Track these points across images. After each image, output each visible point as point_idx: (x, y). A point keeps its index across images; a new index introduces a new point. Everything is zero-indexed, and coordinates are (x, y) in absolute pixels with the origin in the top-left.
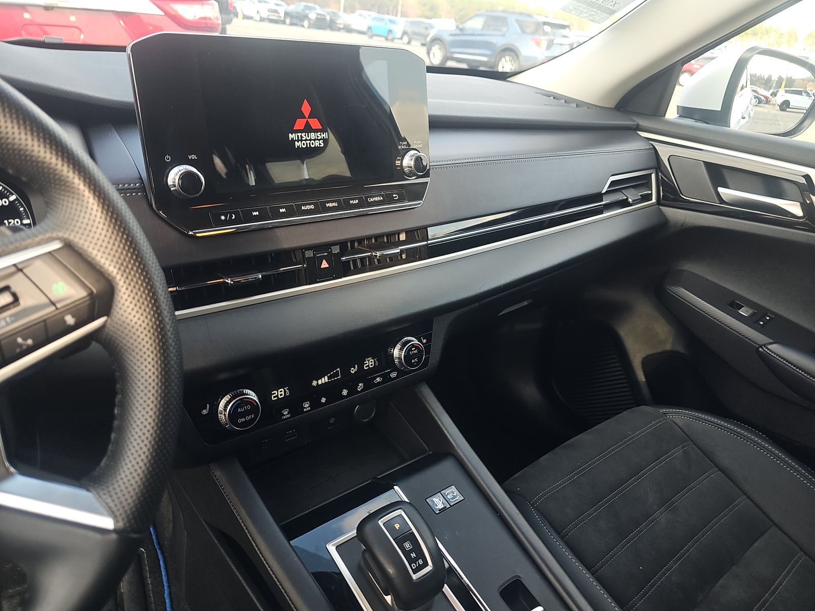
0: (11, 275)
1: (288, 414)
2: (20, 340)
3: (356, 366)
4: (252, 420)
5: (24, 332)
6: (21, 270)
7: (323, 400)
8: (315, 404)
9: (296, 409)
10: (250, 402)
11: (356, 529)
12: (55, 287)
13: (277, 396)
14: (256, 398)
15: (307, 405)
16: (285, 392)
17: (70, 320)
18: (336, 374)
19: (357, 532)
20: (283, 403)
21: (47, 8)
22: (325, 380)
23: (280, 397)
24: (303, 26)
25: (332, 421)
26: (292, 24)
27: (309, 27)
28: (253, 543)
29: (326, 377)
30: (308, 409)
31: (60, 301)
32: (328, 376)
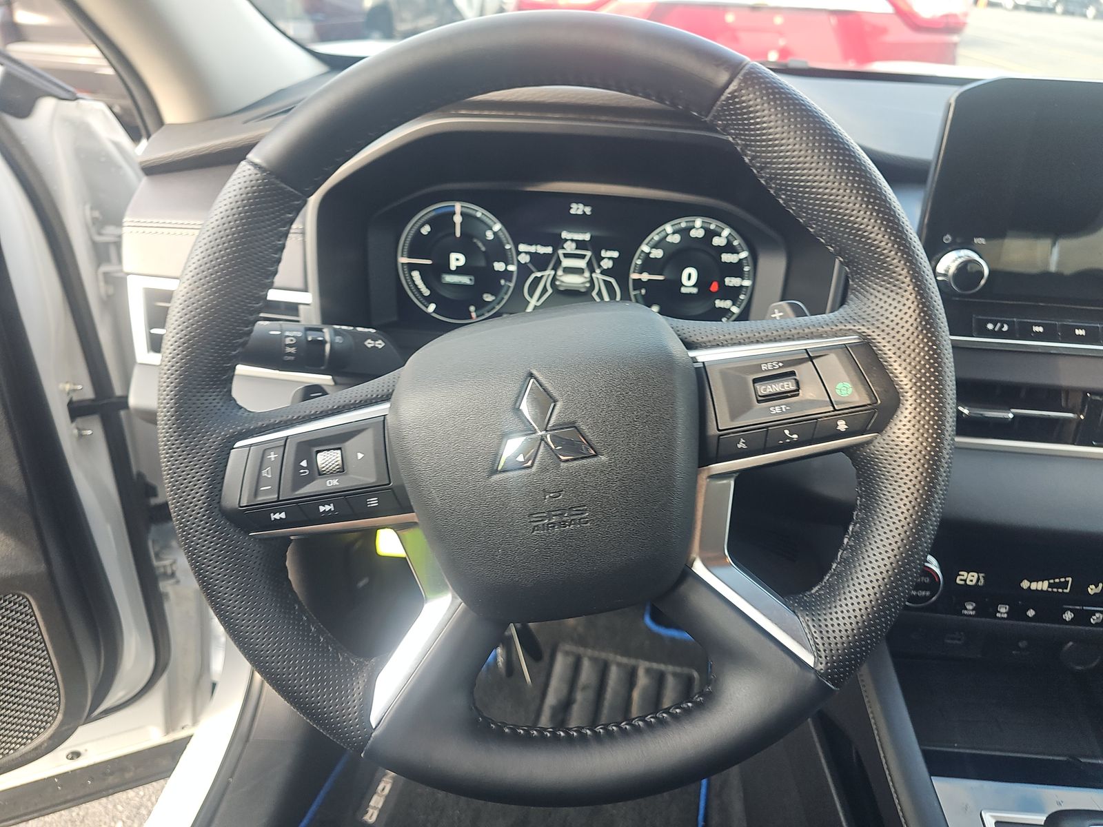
0: (801, 361)
1: (973, 610)
2: (787, 432)
3: (1101, 585)
4: (926, 598)
5: (793, 424)
6: (811, 359)
7: (1031, 613)
8: (1017, 613)
9: (985, 609)
10: (928, 572)
11: (1047, 815)
12: (840, 386)
13: (965, 581)
14: (938, 571)
15: (1003, 610)
16: (978, 579)
17: (842, 425)
18: (1065, 585)
19: (1046, 821)
20: (968, 592)
21: (754, 8)
22: (1043, 586)
23: (968, 583)
24: (1085, 16)
25: (1022, 644)
26: (1066, 12)
27: (1095, 18)
28: (881, 752)
29: (1046, 583)
30: (1003, 616)
31: (839, 403)
32: (1049, 583)
